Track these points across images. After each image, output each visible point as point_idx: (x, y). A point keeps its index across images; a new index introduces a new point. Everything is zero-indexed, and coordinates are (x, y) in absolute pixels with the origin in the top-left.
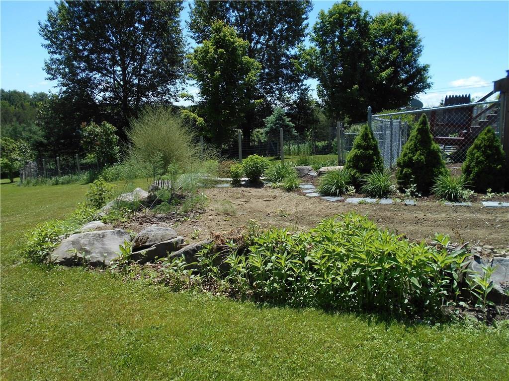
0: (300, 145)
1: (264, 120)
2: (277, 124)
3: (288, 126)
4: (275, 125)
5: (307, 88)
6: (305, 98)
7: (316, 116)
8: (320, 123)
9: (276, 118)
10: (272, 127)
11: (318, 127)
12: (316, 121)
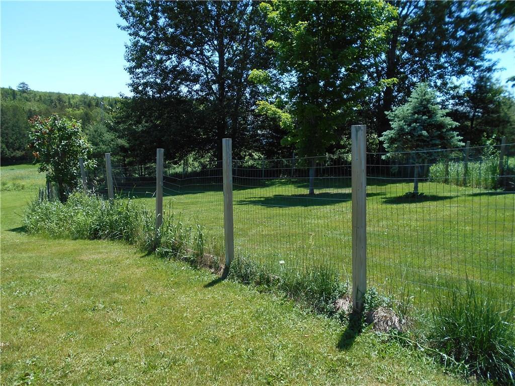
0: (470, 165)
1: (386, 113)
2: (416, 121)
3: (441, 126)
4: (409, 125)
5: (493, 66)
6: (485, 86)
7: (506, 113)
8: (511, 125)
9: (415, 108)
10: (401, 129)
11: (506, 130)
12: (504, 121)
